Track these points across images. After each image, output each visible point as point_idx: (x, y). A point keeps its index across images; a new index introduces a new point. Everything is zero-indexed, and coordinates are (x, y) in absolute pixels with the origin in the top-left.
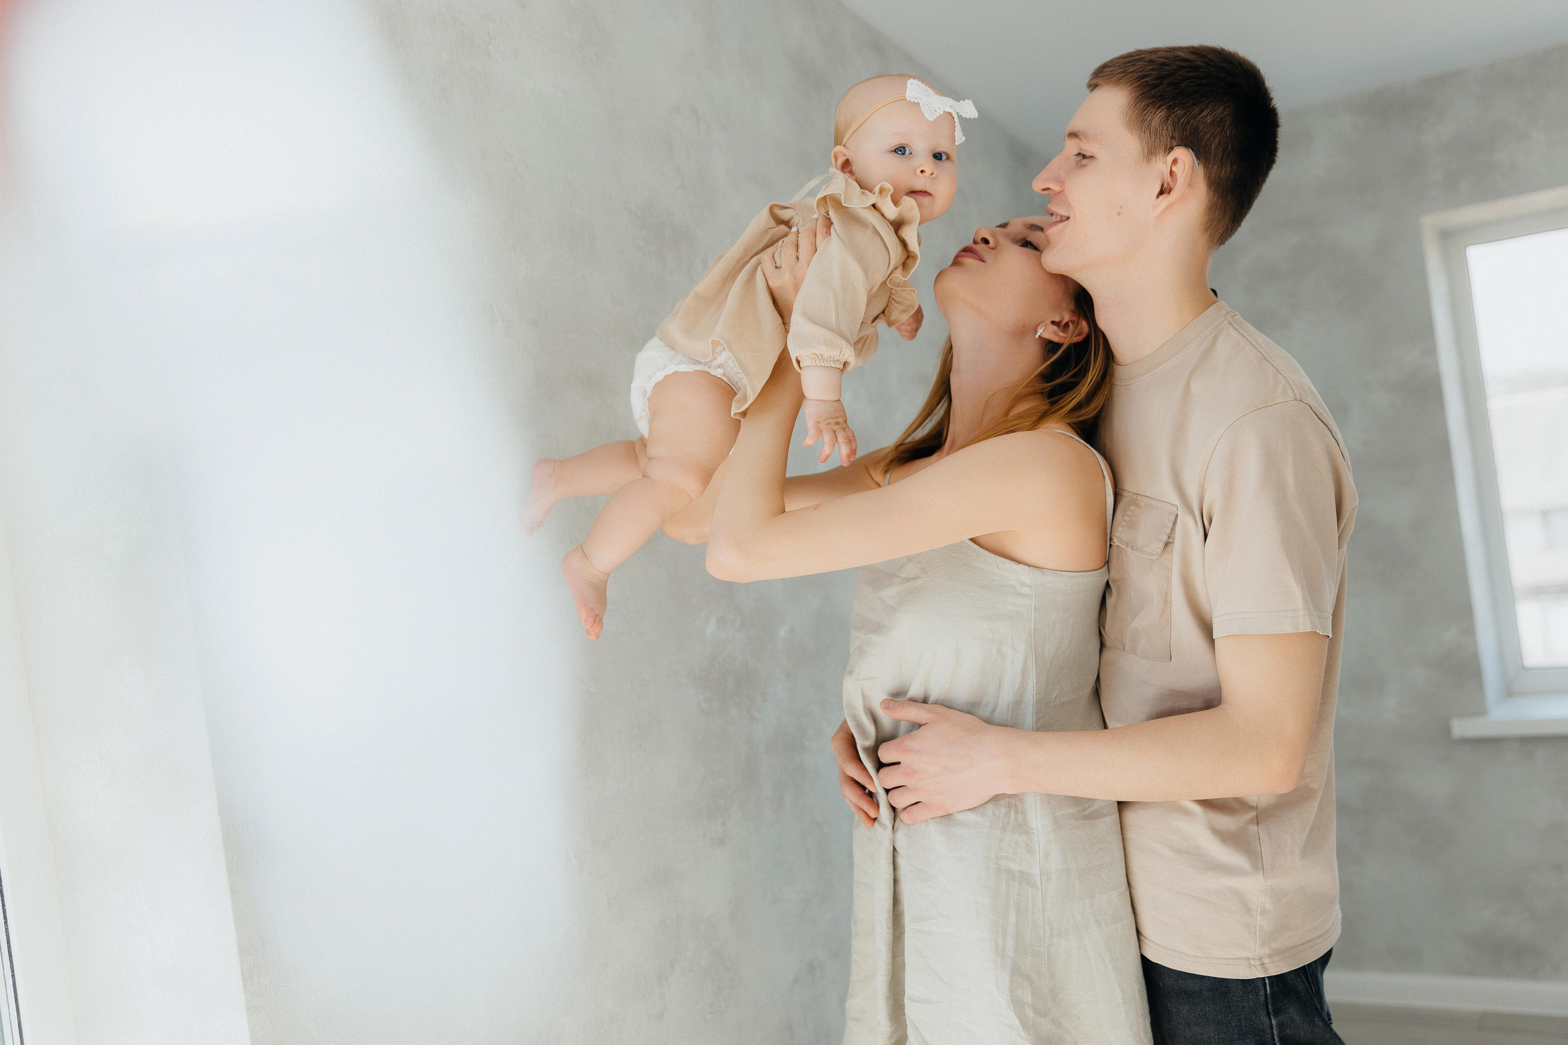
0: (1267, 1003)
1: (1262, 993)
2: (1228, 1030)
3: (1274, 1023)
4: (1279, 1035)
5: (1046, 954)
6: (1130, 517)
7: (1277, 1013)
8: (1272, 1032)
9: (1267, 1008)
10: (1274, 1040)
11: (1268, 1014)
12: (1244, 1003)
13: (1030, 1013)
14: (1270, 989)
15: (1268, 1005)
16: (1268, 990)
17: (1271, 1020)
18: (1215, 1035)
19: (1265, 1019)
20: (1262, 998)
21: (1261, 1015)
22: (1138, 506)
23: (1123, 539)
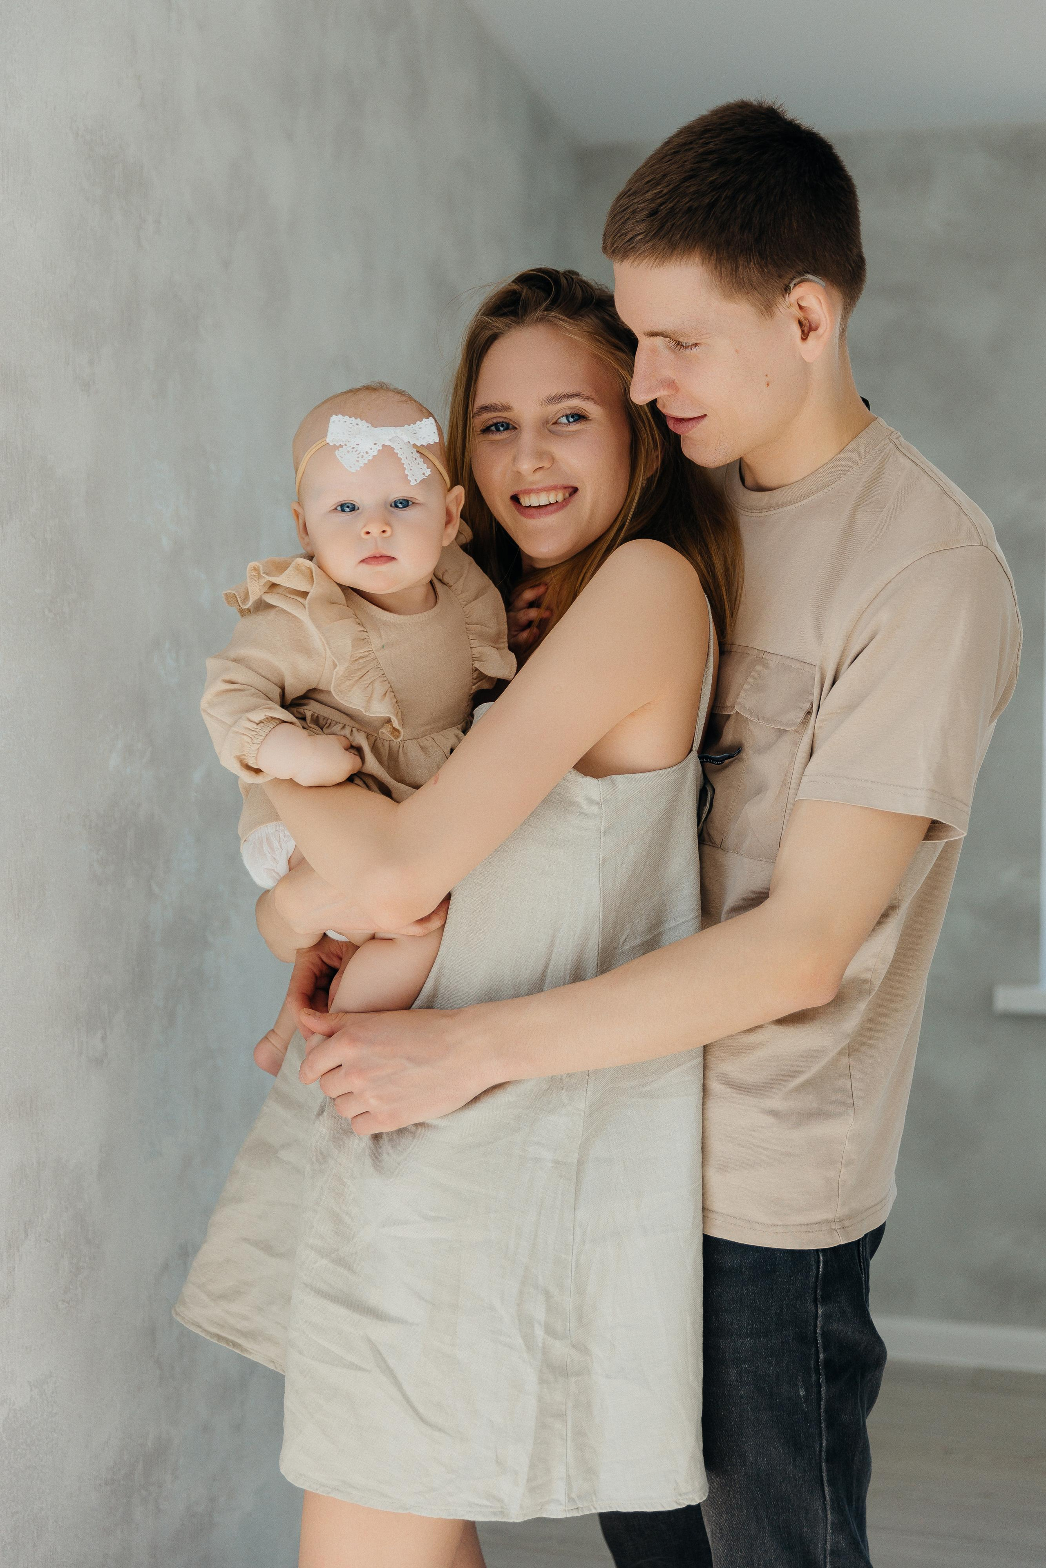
0: (816, 1286)
1: (814, 1272)
2: (765, 1318)
3: (820, 1311)
4: (822, 1327)
5: (574, 1264)
6: (755, 679)
7: (826, 1299)
8: (816, 1324)
9: (816, 1292)
10: (815, 1333)
11: (815, 1301)
12: (790, 1285)
13: (539, 1332)
14: (824, 1269)
15: (816, 1288)
16: (821, 1269)
17: (817, 1308)
18: (748, 1324)
19: (810, 1306)
20: (812, 1280)
21: (807, 1301)
22: (766, 666)
23: (747, 706)
